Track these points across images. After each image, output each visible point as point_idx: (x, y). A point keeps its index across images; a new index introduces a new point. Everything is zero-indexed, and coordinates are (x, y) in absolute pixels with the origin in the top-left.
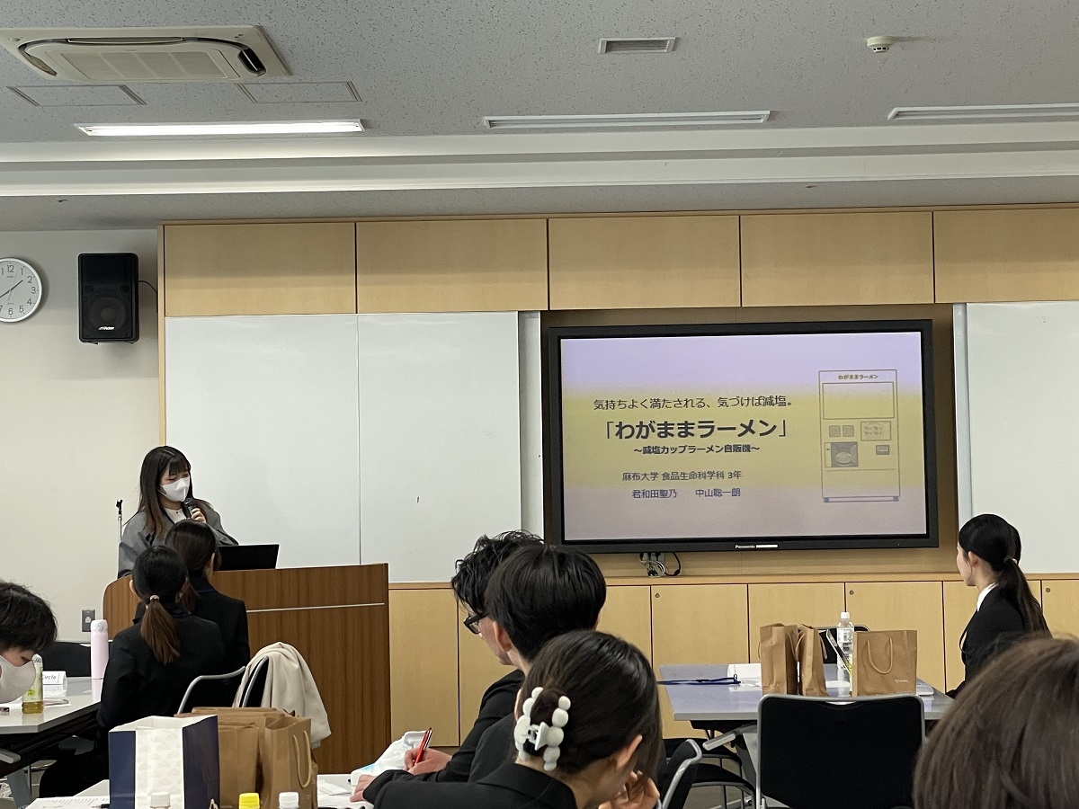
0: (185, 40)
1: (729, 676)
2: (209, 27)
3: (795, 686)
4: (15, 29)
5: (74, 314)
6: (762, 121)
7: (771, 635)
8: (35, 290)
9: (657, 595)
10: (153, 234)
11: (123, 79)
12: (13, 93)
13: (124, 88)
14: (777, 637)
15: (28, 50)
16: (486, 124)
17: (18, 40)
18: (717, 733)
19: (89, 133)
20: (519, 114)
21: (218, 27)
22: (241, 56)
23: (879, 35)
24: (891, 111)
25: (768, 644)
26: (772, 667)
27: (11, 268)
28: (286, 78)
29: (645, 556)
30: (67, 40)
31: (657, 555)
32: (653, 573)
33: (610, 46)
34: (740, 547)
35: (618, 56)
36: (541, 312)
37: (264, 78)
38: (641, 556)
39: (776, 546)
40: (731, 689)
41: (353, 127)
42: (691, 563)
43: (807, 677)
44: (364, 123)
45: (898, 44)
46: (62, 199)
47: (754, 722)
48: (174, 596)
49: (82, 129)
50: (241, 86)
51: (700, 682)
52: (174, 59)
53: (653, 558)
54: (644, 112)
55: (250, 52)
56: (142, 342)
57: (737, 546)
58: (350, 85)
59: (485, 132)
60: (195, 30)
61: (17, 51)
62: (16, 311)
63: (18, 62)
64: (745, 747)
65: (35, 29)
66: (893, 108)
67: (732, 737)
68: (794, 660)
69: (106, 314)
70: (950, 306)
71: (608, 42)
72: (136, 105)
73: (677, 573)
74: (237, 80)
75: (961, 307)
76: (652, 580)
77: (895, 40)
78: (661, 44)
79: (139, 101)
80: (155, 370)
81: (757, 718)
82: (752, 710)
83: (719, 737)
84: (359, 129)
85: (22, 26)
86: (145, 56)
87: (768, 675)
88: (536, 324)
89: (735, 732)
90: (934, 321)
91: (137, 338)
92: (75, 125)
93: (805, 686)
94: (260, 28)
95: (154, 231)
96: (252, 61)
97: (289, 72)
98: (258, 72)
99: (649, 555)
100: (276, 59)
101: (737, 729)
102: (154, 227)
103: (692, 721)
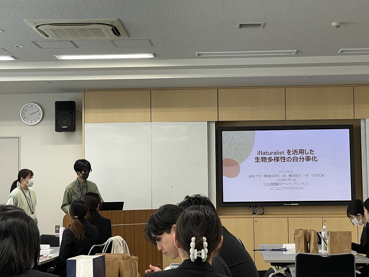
0: (93, 24)
1: (283, 248)
2: (101, 19)
3: (307, 250)
4: (34, 20)
5: (54, 122)
6: (294, 54)
7: (299, 233)
8: (40, 114)
9: (256, 221)
10: (81, 94)
11: (72, 39)
12: (34, 44)
13: (71, 42)
14: (301, 234)
15: (39, 28)
16: (197, 55)
17: (36, 24)
18: (280, 267)
19: (59, 59)
20: (208, 51)
21: (105, 19)
22: (112, 29)
23: (336, 22)
24: (339, 50)
25: (298, 236)
26: (299, 245)
27: (32, 106)
28: (128, 38)
29: (252, 207)
30: (52, 24)
31: (256, 207)
32: (254, 213)
33: (241, 26)
34: (285, 205)
35: (244, 30)
36: (215, 121)
37: (120, 38)
38: (250, 208)
39: (298, 204)
40: (284, 252)
41: (150, 56)
42: (268, 210)
43: (312, 248)
44: (154, 55)
45: (343, 25)
46: (50, 82)
47: (294, 263)
48: (83, 217)
49: (57, 57)
50: (112, 41)
51: (273, 250)
52: (89, 31)
53: (254, 208)
54: (252, 51)
55: (115, 28)
56: (77, 132)
57: (284, 204)
58: (150, 41)
59: (197, 58)
60: (97, 20)
61: (35, 28)
62: (34, 121)
63: (35, 32)
64: (290, 272)
65: (42, 20)
66: (340, 49)
67: (285, 269)
68: (307, 242)
69: (64, 122)
70: (359, 120)
71: (241, 24)
72: (76, 49)
73: (263, 214)
74: (110, 38)
75: (364, 120)
76: (254, 216)
77: (342, 23)
78: (259, 25)
79: (77, 47)
80: (81, 142)
81: (295, 262)
82: (293, 259)
83: (281, 269)
84: (153, 57)
85: (37, 19)
86: (79, 30)
87: (297, 248)
88: (213, 125)
89: (286, 267)
90: (354, 126)
91: (75, 130)
92: (55, 55)
93: (311, 251)
94: (119, 19)
95: (82, 93)
96: (116, 32)
97: (129, 36)
98: (118, 35)
99: (253, 207)
100: (124, 30)
101: (287, 266)
102: (82, 92)
103: (271, 263)
